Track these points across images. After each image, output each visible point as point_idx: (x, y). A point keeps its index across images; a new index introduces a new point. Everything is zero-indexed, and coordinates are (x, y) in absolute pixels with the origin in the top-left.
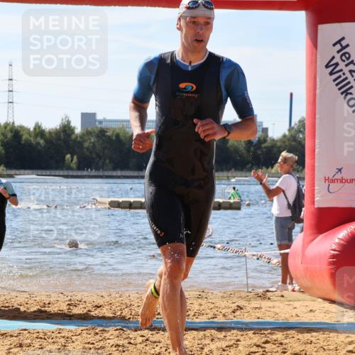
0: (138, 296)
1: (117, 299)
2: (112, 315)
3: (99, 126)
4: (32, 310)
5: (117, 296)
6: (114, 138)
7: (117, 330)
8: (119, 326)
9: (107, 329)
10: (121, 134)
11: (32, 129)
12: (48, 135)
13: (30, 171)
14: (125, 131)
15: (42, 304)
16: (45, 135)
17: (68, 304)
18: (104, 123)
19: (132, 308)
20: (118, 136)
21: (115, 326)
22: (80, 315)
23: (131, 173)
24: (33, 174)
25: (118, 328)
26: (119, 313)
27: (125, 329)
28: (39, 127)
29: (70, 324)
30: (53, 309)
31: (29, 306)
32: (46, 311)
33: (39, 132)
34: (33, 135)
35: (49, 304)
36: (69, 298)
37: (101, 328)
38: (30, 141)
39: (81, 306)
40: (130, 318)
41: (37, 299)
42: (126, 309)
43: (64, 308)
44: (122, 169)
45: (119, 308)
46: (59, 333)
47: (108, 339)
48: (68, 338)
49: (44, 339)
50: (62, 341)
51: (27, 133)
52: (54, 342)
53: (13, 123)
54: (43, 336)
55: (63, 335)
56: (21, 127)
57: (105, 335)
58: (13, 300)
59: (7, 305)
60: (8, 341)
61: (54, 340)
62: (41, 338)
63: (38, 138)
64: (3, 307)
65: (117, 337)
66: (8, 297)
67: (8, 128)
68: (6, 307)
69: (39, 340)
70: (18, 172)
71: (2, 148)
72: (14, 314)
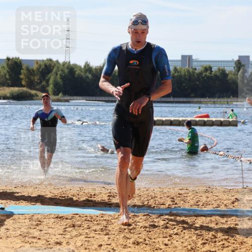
0: (160, 190)
1: (145, 192)
2: (141, 204)
4: (82, 199)
5: (145, 190)
7: (144, 216)
8: (145, 212)
9: (137, 214)
11: (83, 67)
12: (94, 71)
13: (81, 98)
15: (89, 195)
16: (92, 71)
17: (109, 196)
19: (156, 199)
21: (143, 212)
22: (116, 203)
24: (83, 100)
25: (146, 214)
26: (146, 203)
27: (150, 215)
28: (88, 65)
29: (110, 210)
30: (98, 199)
31: (79, 196)
32: (92, 201)
33: (87, 69)
34: (83, 71)
35: (94, 195)
36: (109, 191)
37: (133, 214)
38: (81, 75)
40: (154, 207)
41: (86, 191)
42: (151, 200)
43: (106, 198)
45: (146, 199)
46: (102, 217)
47: (138, 222)
48: (108, 221)
49: (91, 221)
50: (104, 223)
51: (79, 70)
52: (98, 224)
53: (69, 62)
54: (90, 219)
55: (105, 218)
56: (75, 65)
57: (136, 219)
58: (68, 192)
59: (64, 195)
60: (64, 223)
61: (98, 222)
62: (88, 221)
63: (88, 73)
64: (60, 197)
65: (145, 220)
66: (64, 190)
67: (66, 66)
68: (63, 197)
69: (87, 222)
70: (72, 98)
71: (60, 80)
72: (69, 202)
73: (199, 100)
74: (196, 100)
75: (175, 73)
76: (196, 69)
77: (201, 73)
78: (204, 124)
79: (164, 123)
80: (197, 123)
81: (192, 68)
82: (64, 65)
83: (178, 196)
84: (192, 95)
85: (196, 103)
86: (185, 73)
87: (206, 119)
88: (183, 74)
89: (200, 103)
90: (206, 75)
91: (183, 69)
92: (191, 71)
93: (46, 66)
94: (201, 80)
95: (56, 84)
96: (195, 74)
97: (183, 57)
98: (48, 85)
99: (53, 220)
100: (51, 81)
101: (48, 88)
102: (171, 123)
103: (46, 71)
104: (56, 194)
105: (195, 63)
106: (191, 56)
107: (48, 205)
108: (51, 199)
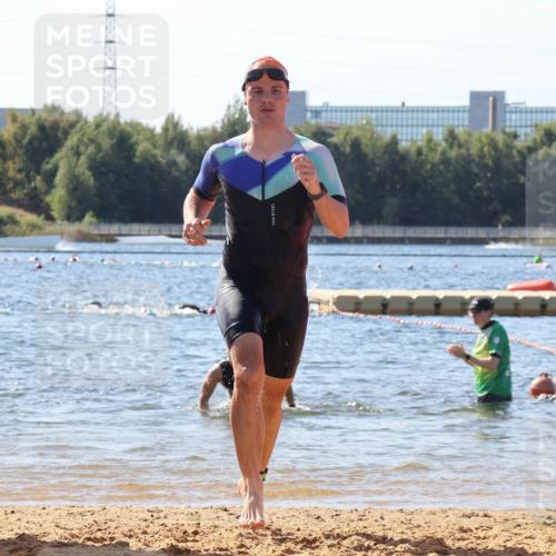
3: (313, 122)
5: (354, 516)
6: (348, 150)
10: (364, 141)
11: (159, 130)
12: (195, 142)
13: (154, 227)
14: (373, 133)
15: (179, 534)
16: (188, 144)
18: (323, 115)
20: (356, 144)
23: (388, 232)
24: (159, 234)
28: (176, 125)
31: (148, 538)
32: (188, 551)
33: (174, 138)
34: (161, 142)
35: (196, 533)
38: (154, 156)
41: (169, 522)
44: (366, 221)
51: (148, 140)
53: (117, 115)
56: (136, 126)
58: (113, 525)
59: (99, 535)
63: (173, 151)
64: (89, 539)
66: (101, 518)
67: (104, 127)
68: (96, 540)
70: (125, 228)
71: (88, 173)
74: (514, 233)
75: (451, 146)
76: (515, 136)
77: (531, 149)
78: (543, 310)
79: (416, 307)
80: (517, 309)
81: (505, 133)
82: (98, 126)
84: (506, 218)
86: (481, 149)
87: (546, 295)
88: (474, 150)
91: (476, 136)
92: (501, 144)
93: (42, 128)
95: (75, 187)
96: (515, 152)
97: (477, 97)
98: (50, 189)
100: (60, 178)
101: (48, 199)
102: (438, 308)
103: (45, 144)
104: (75, 532)
105: (514, 117)
106: (502, 94)
108: (58, 546)
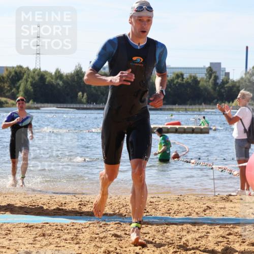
1: (116, 201)
2: (112, 213)
4: (52, 208)
5: (116, 198)
7: (116, 224)
8: (117, 221)
9: (109, 223)
11: (53, 74)
12: (65, 77)
13: (52, 105)
15: (60, 204)
16: (63, 78)
17: (79, 204)
19: (127, 207)
21: (114, 221)
22: (88, 212)
24: (54, 107)
25: (117, 222)
26: (117, 211)
27: (122, 223)
28: (59, 72)
30: (68, 208)
31: (50, 205)
32: (62, 209)
33: (58, 76)
34: (54, 78)
35: (65, 203)
36: (80, 199)
37: (104, 223)
38: (52, 82)
39: (89, 206)
40: (126, 215)
41: (57, 200)
42: (123, 208)
43: (77, 207)
45: (117, 207)
46: (72, 226)
47: (110, 231)
48: (79, 230)
49: (62, 230)
50: (75, 231)
51: (50, 77)
52: (68, 233)
53: (40, 69)
54: (61, 228)
55: (75, 227)
56: (46, 72)
57: (107, 227)
58: (38, 201)
59: (34, 204)
60: (34, 232)
61: (69, 231)
62: (59, 229)
63: (58, 80)
64: (31, 206)
65: (117, 229)
66: (34, 199)
67: (36, 73)
68: (33, 206)
69: (57, 231)
70: (42, 105)
71: (31, 87)
72: (39, 211)
73: (171, 107)
74: (167, 107)
77: (172, 80)
78: (176, 131)
80: (168, 131)
82: (34, 72)
83: (150, 204)
85: (168, 110)
87: (177, 126)
89: (172, 110)
90: (177, 82)
94: (173, 87)
95: (26, 92)
98: (18, 92)
99: (22, 229)
100: (21, 88)
103: (17, 78)
104: (26, 203)
107: (18, 214)
108: (21, 208)
